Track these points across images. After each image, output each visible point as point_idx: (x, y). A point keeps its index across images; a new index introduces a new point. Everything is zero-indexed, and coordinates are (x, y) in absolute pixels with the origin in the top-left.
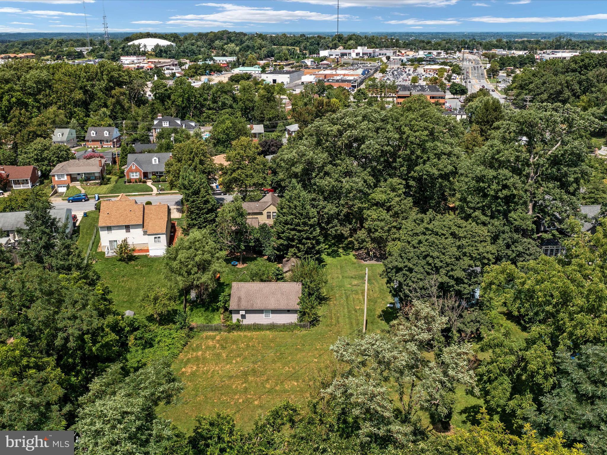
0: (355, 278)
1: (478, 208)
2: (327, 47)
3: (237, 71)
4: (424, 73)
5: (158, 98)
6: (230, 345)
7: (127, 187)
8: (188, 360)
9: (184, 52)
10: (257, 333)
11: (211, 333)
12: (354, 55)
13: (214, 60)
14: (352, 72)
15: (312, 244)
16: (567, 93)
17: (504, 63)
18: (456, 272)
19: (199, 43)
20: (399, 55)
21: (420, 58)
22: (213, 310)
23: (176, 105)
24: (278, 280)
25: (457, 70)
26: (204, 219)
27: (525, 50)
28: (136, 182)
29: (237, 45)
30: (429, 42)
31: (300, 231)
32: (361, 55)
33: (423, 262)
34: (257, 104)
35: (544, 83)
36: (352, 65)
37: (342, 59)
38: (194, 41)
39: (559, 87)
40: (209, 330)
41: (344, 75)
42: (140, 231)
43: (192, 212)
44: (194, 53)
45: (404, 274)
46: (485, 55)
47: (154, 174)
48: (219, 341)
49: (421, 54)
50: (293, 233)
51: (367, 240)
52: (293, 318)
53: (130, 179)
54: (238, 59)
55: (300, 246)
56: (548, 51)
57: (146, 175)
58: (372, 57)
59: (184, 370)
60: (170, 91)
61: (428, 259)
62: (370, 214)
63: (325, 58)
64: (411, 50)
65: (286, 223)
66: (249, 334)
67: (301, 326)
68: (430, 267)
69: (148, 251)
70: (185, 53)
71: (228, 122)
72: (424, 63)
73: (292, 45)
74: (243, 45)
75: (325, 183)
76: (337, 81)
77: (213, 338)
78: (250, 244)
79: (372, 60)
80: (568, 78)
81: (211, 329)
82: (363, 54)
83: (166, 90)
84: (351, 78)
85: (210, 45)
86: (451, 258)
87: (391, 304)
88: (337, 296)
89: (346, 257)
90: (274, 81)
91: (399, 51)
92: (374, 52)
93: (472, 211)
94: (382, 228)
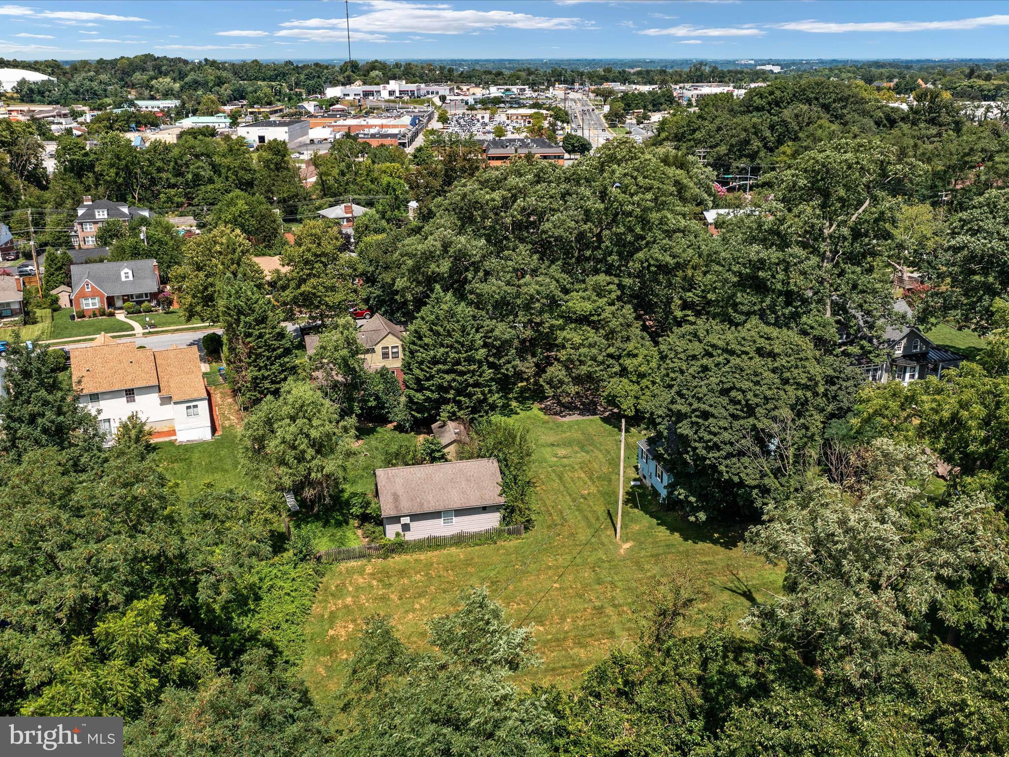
0: (558, 445)
1: (754, 313)
2: (334, 83)
3: (188, 123)
4: (508, 122)
5: (71, 170)
6: (395, 578)
7: (80, 326)
8: (333, 616)
9: (76, 92)
10: (437, 553)
11: (353, 563)
12: (385, 95)
13: (135, 106)
14: (392, 122)
15: (483, 393)
16: (756, 144)
17: (629, 103)
18: (781, 411)
19: (103, 77)
20: (458, 95)
21: (495, 98)
22: (339, 524)
23: (106, 182)
24: (433, 460)
25: (562, 116)
26: (281, 365)
27: (651, 83)
28: (95, 315)
29: (175, 80)
30: (499, 74)
31: (462, 374)
32: (397, 94)
33: (724, 400)
34: (258, 175)
35: (719, 129)
36: (388, 109)
37: (368, 102)
38: (92, 73)
39: (743, 135)
40: (349, 558)
41: (382, 126)
42: (154, 398)
43: (259, 356)
44: (95, 94)
45: (692, 423)
46: (597, 93)
47: (127, 298)
48: (372, 574)
49: (494, 91)
50: (448, 377)
51: (566, 380)
52: (492, 521)
53: (83, 311)
54: (184, 104)
55: (462, 398)
56: (688, 85)
57: (111, 301)
58: (416, 98)
59: (331, 632)
60: (92, 156)
61: (733, 394)
62: (568, 336)
63: (337, 100)
64: (477, 85)
65: (435, 361)
66: (422, 556)
67: (510, 533)
68: (738, 407)
69: (173, 432)
70: (80, 95)
71: (240, 202)
72: (502, 105)
73: (271, 79)
74: (187, 80)
75: (494, 287)
76: (373, 136)
77: (361, 571)
78: (370, 404)
79: (416, 102)
80: (754, 120)
81: (351, 556)
82: (401, 92)
83: (86, 154)
84: (395, 131)
85: (122, 79)
86: (770, 389)
87: (635, 480)
88: (542, 476)
89: (528, 413)
90: (262, 139)
91: (458, 88)
92: (419, 90)
93: (743, 318)
94: (594, 359)
